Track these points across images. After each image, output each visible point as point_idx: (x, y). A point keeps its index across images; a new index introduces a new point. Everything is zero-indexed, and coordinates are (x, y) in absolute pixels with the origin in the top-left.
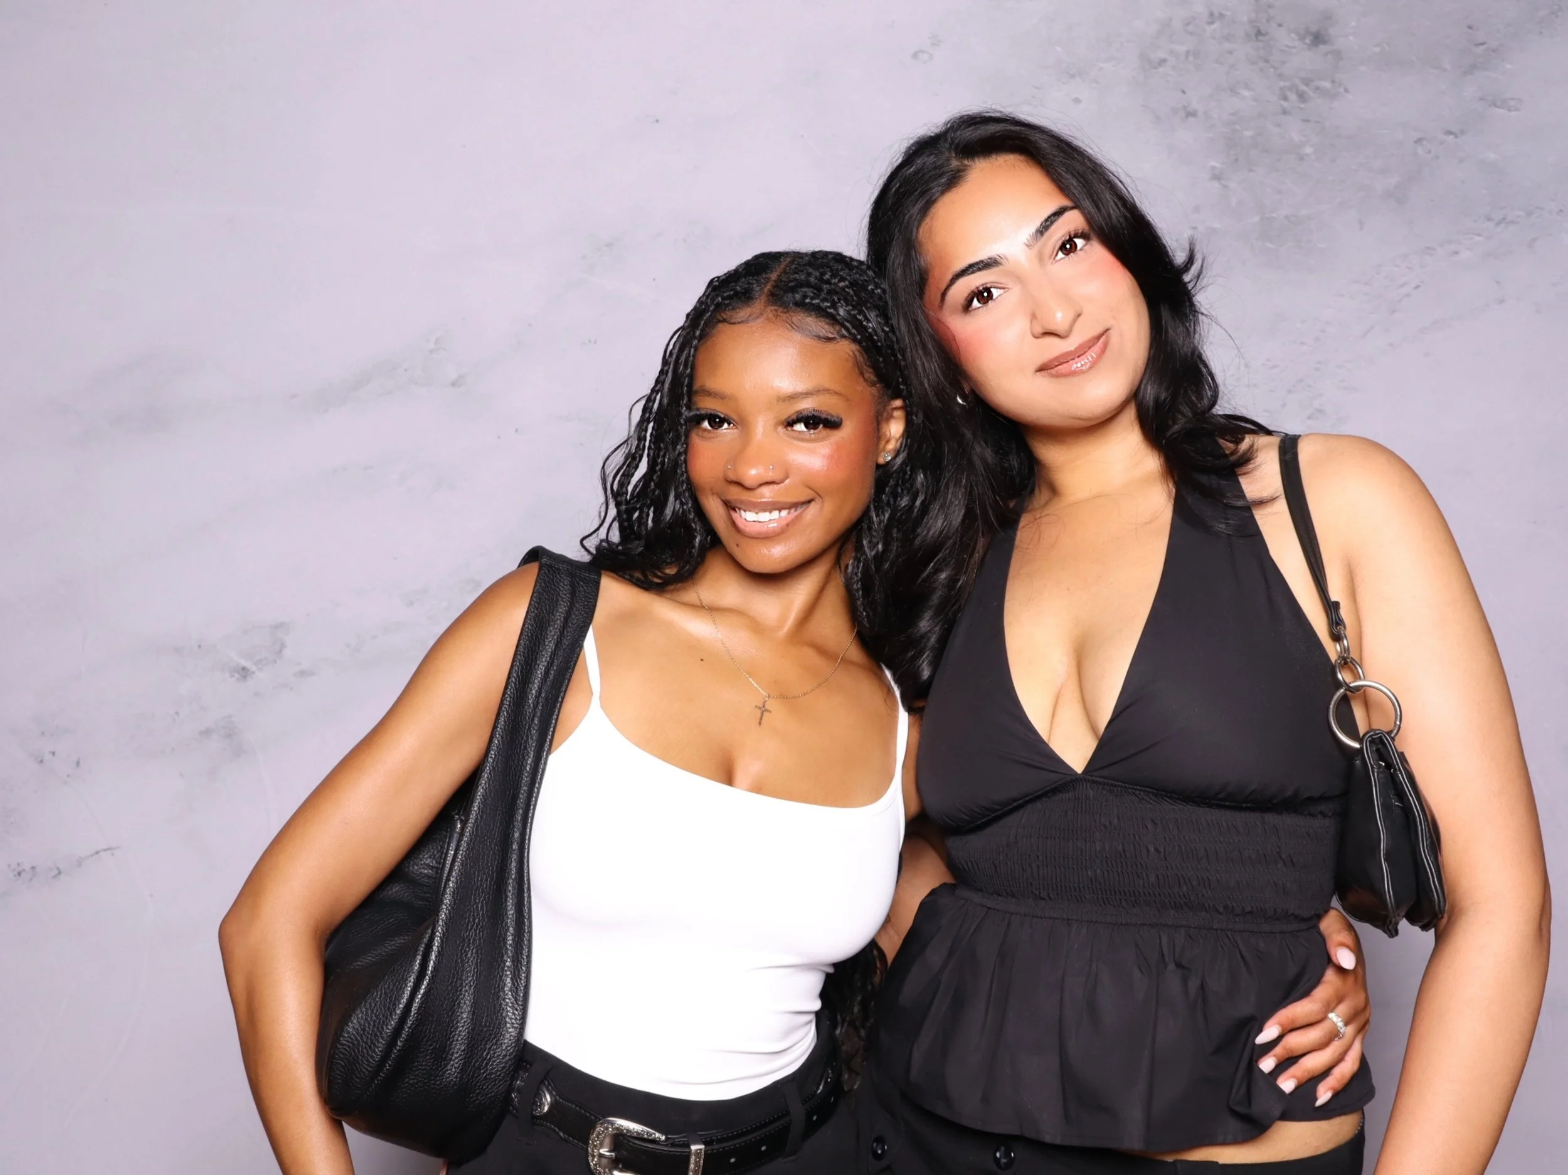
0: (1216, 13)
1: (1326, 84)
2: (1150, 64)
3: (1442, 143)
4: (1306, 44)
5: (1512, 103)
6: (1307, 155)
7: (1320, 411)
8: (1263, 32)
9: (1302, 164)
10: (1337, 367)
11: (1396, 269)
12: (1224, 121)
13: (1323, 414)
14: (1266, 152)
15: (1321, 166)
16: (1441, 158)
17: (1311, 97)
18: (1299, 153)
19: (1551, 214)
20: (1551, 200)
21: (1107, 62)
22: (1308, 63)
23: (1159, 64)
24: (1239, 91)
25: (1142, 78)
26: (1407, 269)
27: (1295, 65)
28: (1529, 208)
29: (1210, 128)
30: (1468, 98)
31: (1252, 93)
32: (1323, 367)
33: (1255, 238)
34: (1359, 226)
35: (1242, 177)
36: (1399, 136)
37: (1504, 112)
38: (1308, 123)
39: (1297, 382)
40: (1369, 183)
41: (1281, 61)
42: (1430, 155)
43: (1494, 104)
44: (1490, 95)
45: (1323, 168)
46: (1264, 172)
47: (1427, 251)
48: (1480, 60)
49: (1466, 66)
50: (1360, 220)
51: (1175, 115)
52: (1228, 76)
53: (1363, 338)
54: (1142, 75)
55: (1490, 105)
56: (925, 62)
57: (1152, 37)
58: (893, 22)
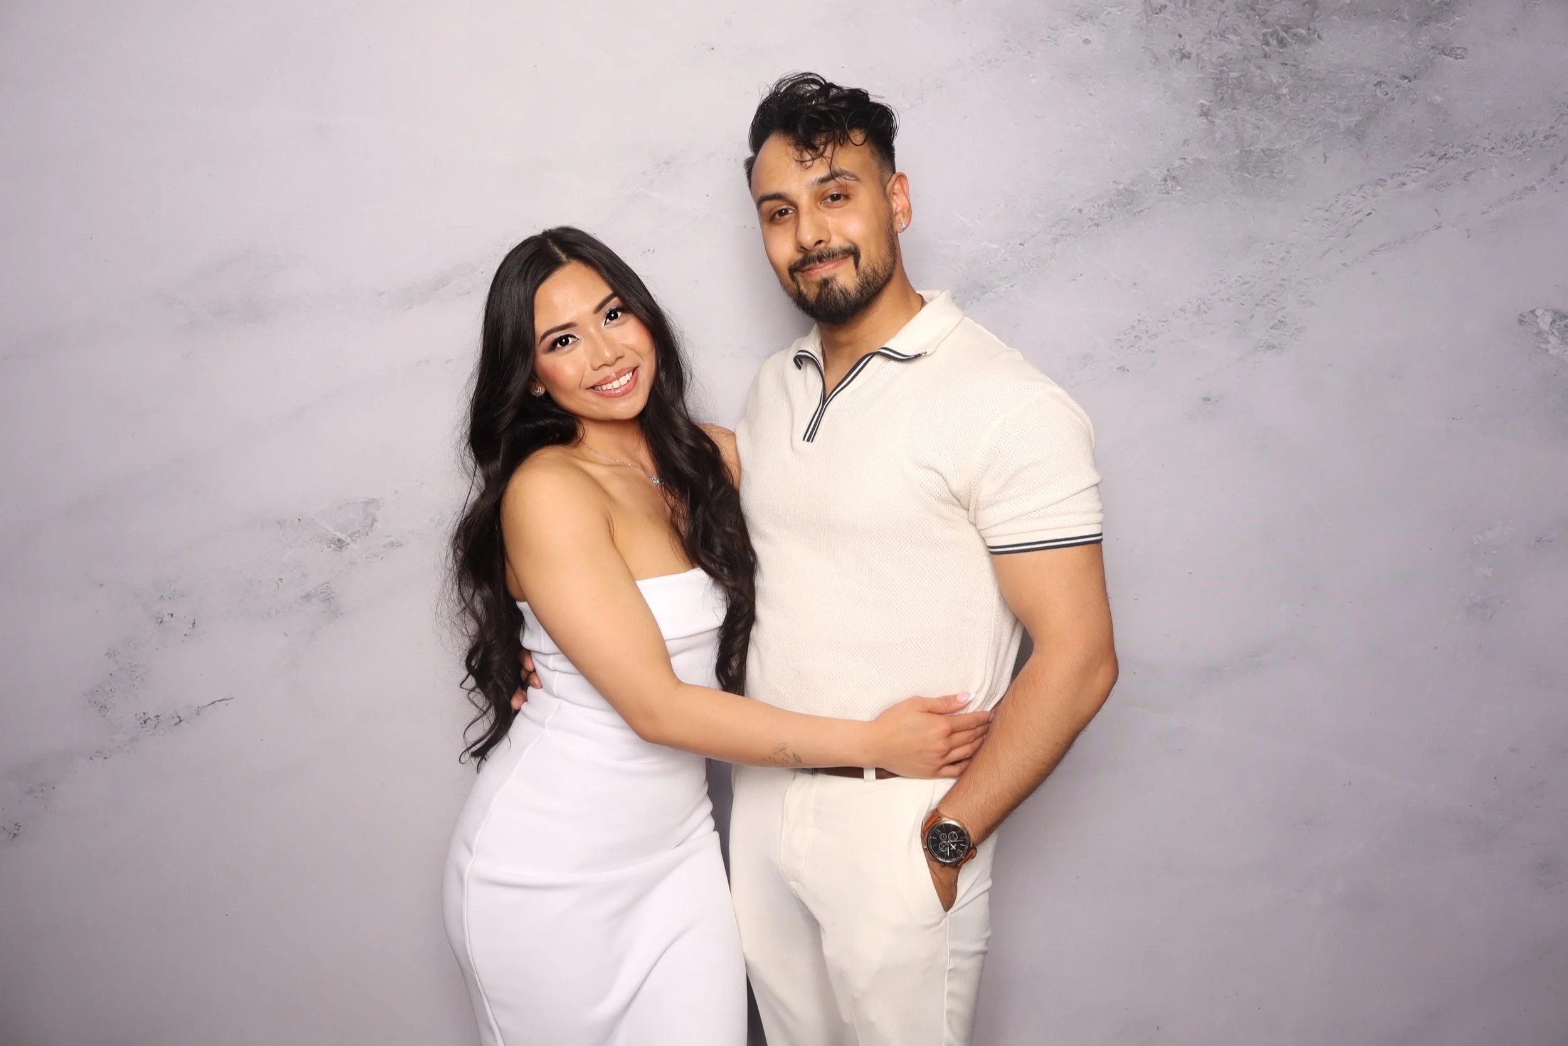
1: (1303, 32)
2: (1152, 10)
3: (1397, 87)
5: (1459, 52)
6: (1286, 95)
7: (1282, 322)
9: (1278, 103)
10: (1298, 283)
11: (1352, 198)
12: (1213, 63)
13: (1285, 325)
14: (1249, 91)
15: (1294, 105)
16: (1396, 99)
17: (1289, 42)
18: (1276, 93)
19: (1484, 150)
20: (1485, 138)
21: (1115, 7)
22: (1288, 12)
23: (1160, 10)
24: (1228, 36)
25: (1145, 22)
26: (1362, 198)
27: (1277, 14)
28: (1466, 146)
29: (1201, 68)
30: (1422, 47)
31: (1239, 38)
32: (1286, 283)
33: (1235, 168)
34: (1323, 159)
35: (1227, 114)
36: (1362, 79)
37: (1452, 59)
38: (1286, 67)
39: (1264, 297)
40: (1334, 121)
41: (1265, 10)
42: (1387, 97)
43: (1443, 52)
44: (1440, 44)
45: (1295, 107)
46: (1246, 109)
47: (1379, 182)
48: (1434, 13)
49: (1422, 18)
50: (1325, 154)
51: (1171, 57)
52: (1219, 23)
53: (1321, 258)
54: (1145, 19)
55: (1440, 53)
56: (954, 3)
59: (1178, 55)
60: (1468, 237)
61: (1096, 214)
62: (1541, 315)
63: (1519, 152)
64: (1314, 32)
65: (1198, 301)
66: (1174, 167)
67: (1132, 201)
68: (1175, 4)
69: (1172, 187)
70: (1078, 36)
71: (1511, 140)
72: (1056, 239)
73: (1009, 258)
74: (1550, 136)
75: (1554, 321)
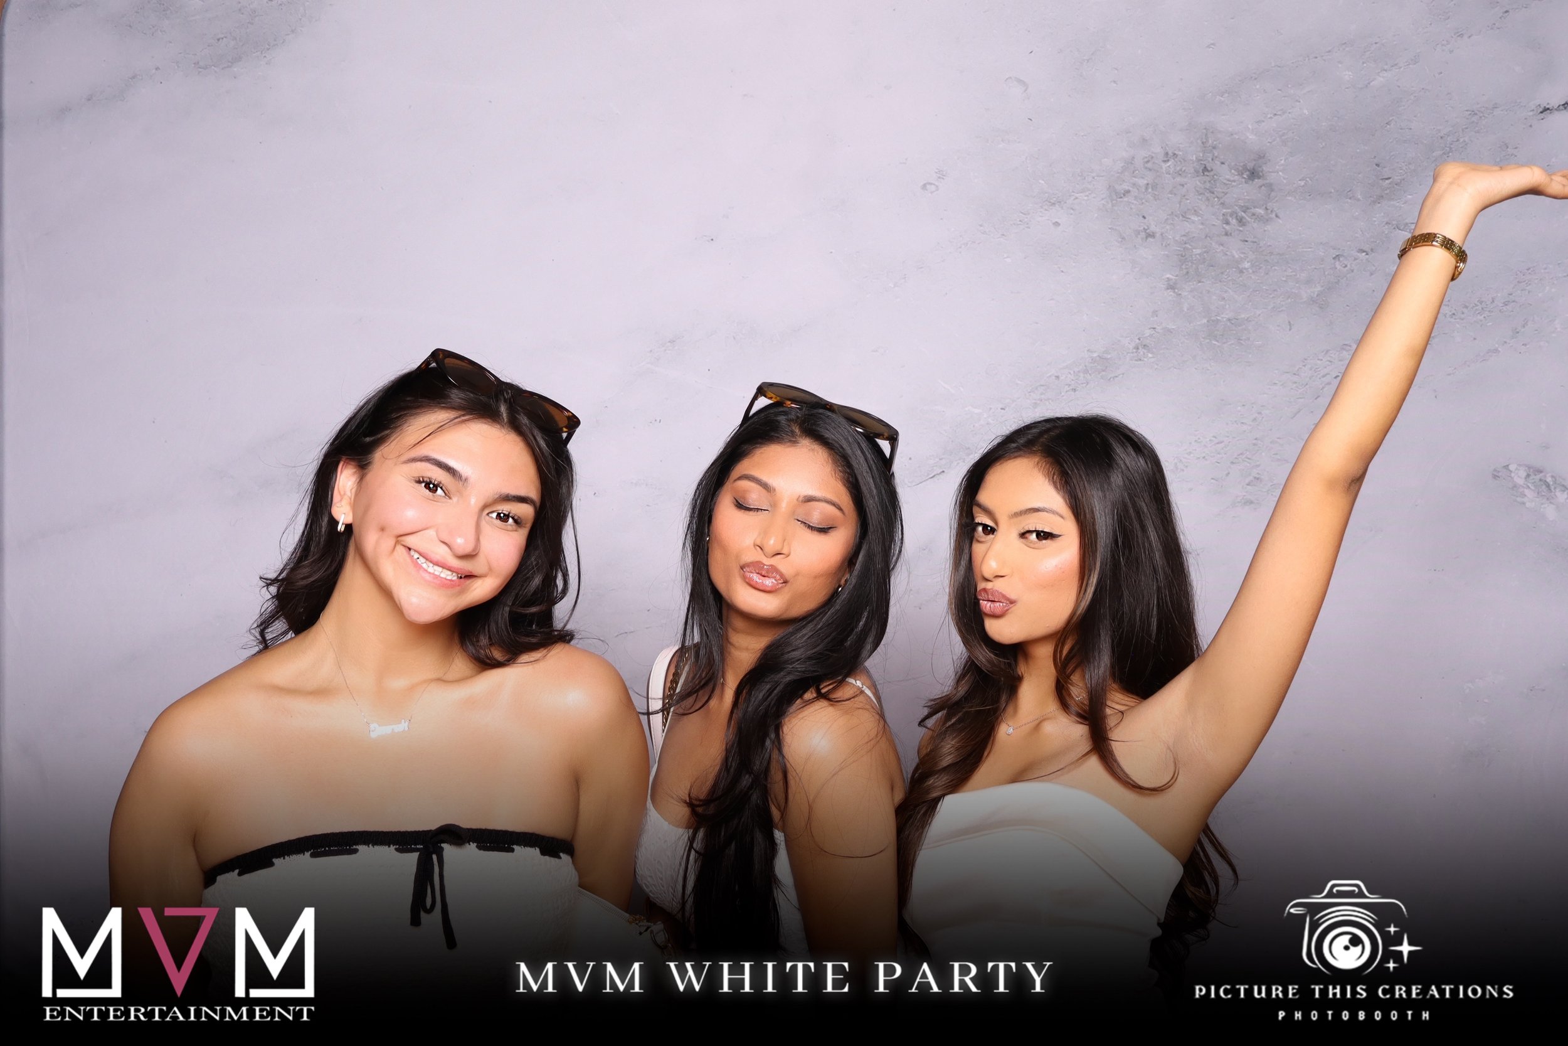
0: (1170, 153)
1: (1261, 211)
2: (1117, 195)
3: (1355, 259)
4: (1244, 178)
6: (1248, 269)
7: (1258, 479)
8: (1209, 169)
9: (1241, 277)
10: (1271, 442)
11: (1319, 362)
12: (1176, 240)
13: (1261, 481)
14: (1212, 266)
15: (1257, 278)
16: (1355, 271)
17: (1249, 222)
18: (1239, 267)
19: (1446, 317)
21: (1081, 192)
22: (1245, 194)
24: (1190, 217)
25: (1110, 205)
26: (1328, 362)
27: (1235, 196)
29: (1166, 246)
30: (1376, 223)
31: (1200, 218)
32: (1259, 442)
33: (1203, 336)
34: (1289, 327)
35: (1192, 286)
36: (1320, 253)
37: (1406, 233)
38: (1246, 243)
39: (1239, 455)
40: (1296, 291)
41: (1223, 192)
42: (1346, 268)
43: (1398, 228)
44: (1394, 220)
45: (1258, 279)
46: (1210, 282)
47: (1344, 347)
48: (1386, 192)
49: (1375, 197)
50: (1289, 322)
51: (1137, 237)
52: (1180, 205)
53: (1292, 418)
54: (1110, 203)
55: (1394, 228)
56: (932, 193)
57: (1118, 173)
58: (906, 159)
59: (1143, 235)
60: (1436, 397)
61: (1073, 380)
62: (1516, 470)
63: (1482, 317)
64: (1272, 211)
65: (1174, 460)
66: (1144, 336)
67: (1106, 367)
68: (1138, 189)
69: (1144, 354)
70: (1048, 220)
71: (1471, 306)
72: (1036, 403)
73: (992, 422)
74: (1509, 302)
75: (1528, 476)
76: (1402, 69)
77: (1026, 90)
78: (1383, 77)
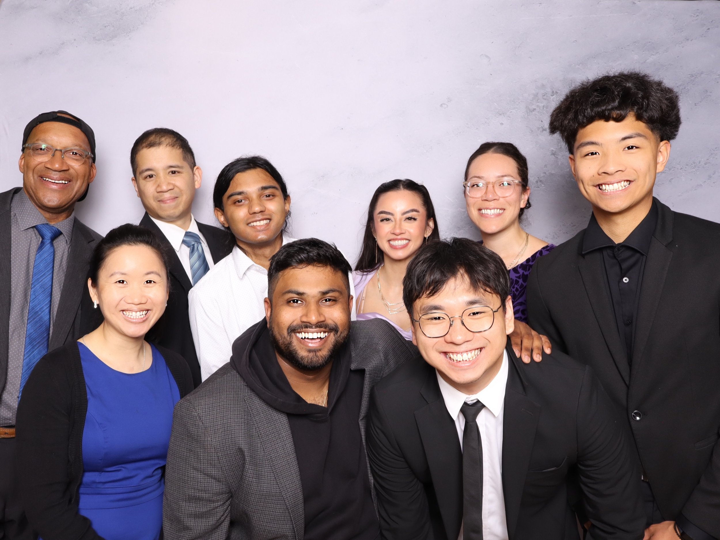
0: (555, 92)
2: (530, 110)
20: (678, 164)
23: (533, 111)
28: (670, 167)
35: (563, 154)
51: (538, 130)
56: (445, 108)
57: (531, 100)
58: (433, 92)
59: (541, 129)
63: (694, 170)
66: (541, 176)
68: (539, 108)
69: (540, 184)
70: (498, 122)
71: (690, 164)
74: (707, 163)
76: (661, 55)
77: (489, 61)
78: (652, 58)
